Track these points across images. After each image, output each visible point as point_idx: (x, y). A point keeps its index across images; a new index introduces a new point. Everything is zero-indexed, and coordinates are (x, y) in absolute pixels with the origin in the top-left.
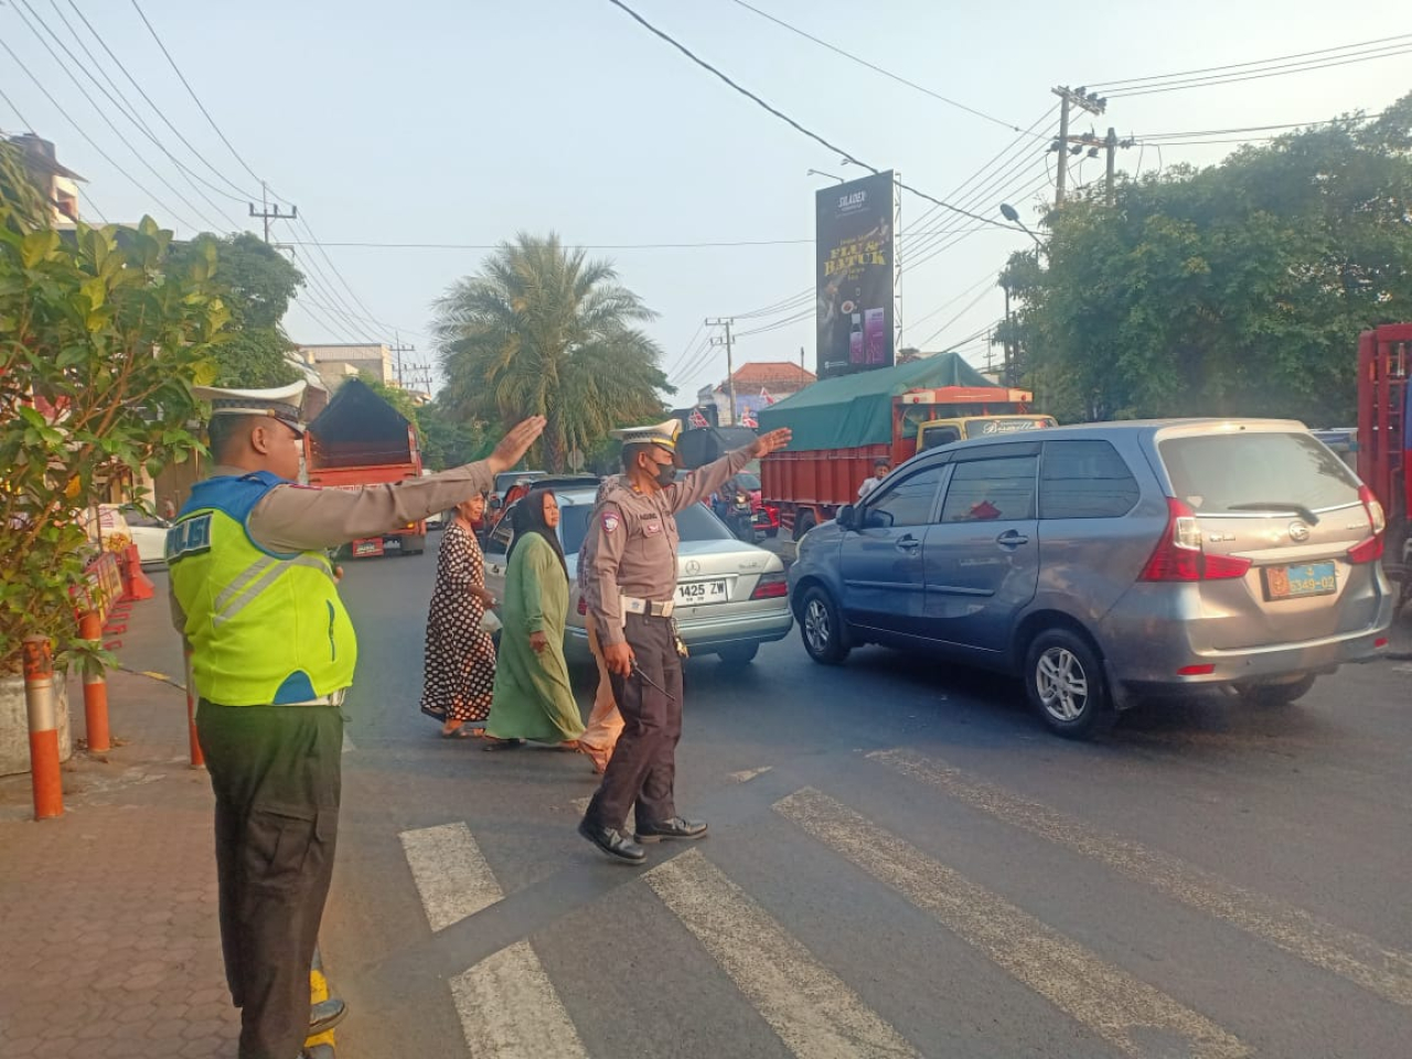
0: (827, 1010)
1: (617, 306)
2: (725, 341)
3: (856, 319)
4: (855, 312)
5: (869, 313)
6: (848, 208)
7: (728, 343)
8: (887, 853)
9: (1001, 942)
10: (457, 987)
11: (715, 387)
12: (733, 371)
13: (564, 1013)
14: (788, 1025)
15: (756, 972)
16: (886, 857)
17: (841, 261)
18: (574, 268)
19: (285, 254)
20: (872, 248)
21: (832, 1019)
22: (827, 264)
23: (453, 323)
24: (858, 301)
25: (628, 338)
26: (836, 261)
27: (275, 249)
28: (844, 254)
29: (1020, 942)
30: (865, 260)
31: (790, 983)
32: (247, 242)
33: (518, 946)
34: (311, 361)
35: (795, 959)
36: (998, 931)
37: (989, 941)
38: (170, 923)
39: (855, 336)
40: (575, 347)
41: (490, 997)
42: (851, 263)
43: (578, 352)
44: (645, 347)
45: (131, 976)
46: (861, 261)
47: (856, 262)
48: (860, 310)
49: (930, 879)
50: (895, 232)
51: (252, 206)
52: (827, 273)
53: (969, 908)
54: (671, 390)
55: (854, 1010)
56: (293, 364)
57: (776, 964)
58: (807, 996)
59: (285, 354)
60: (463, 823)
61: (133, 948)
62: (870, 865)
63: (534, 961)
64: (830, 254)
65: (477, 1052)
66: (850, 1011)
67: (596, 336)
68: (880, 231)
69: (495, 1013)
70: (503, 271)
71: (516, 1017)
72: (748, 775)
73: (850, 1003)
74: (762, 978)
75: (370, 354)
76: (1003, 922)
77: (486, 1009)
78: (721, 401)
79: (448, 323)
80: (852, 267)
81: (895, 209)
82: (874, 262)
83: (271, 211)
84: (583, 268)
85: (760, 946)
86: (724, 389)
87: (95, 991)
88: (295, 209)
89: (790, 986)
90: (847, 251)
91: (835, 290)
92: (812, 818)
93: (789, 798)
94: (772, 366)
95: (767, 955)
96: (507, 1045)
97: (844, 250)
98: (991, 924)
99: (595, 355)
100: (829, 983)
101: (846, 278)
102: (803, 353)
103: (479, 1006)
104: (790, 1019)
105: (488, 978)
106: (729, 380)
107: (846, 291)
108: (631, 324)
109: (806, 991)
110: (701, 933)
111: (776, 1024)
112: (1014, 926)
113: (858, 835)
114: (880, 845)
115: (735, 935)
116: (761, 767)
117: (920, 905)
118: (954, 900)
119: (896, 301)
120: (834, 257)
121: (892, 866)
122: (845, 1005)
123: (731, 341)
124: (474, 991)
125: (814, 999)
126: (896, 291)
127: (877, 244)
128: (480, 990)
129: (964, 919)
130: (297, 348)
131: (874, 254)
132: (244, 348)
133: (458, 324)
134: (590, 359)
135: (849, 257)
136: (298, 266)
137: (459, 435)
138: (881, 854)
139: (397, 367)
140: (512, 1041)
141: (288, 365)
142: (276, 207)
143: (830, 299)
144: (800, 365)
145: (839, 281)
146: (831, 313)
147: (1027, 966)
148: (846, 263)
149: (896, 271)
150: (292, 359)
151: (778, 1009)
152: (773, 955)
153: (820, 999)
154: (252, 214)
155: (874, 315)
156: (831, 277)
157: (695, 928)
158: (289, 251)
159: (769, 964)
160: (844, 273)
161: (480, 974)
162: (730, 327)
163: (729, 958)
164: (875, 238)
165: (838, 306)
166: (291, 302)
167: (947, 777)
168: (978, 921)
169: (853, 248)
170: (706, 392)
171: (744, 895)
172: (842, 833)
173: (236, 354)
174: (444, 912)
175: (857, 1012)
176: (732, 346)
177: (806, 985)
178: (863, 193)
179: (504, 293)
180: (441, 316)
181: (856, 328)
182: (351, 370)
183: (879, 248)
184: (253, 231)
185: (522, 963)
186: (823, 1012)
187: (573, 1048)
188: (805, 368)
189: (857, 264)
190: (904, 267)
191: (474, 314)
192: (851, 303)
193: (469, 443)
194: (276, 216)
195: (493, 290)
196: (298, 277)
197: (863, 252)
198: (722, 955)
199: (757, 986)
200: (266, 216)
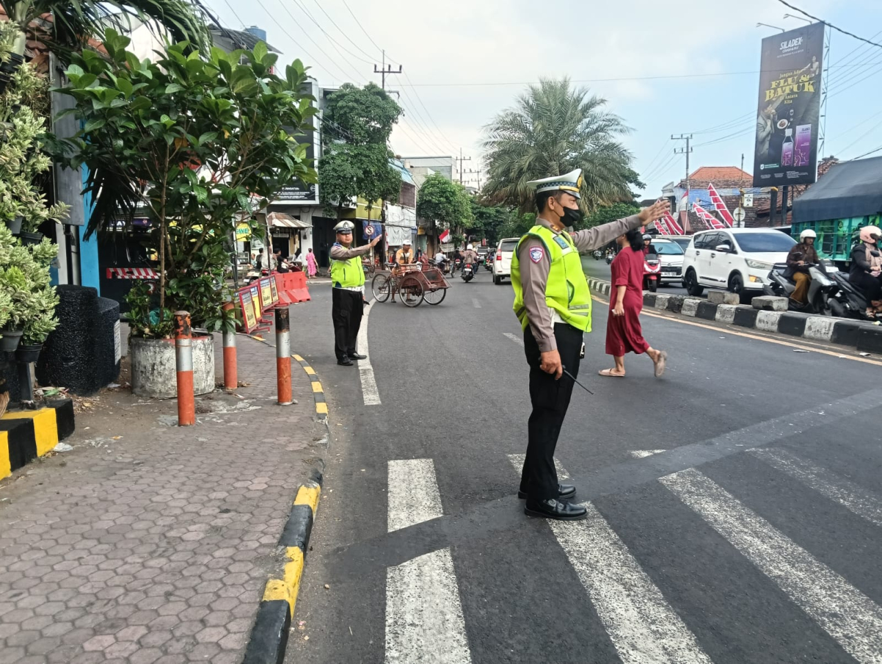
0: (666, 646)
1: (605, 126)
2: (685, 150)
3: (788, 133)
4: (788, 127)
5: (799, 128)
6: (789, 50)
7: (687, 152)
8: (747, 528)
9: (835, 615)
10: (392, 574)
11: (675, 185)
12: (691, 172)
13: (460, 608)
14: (631, 652)
15: (615, 605)
16: (746, 530)
17: (779, 90)
18: (578, 100)
19: (393, 97)
20: (805, 79)
21: (668, 654)
22: (768, 92)
23: (493, 140)
24: (792, 120)
25: (612, 147)
26: (775, 89)
27: (387, 94)
28: (782, 84)
29: (852, 618)
30: (798, 88)
31: (641, 618)
32: (371, 88)
33: (441, 552)
34: (407, 166)
35: (650, 600)
36: (834, 605)
37: (824, 613)
38: (224, 500)
39: (787, 146)
40: (574, 154)
41: (411, 586)
42: (788, 91)
43: (576, 158)
44: (623, 154)
45: (189, 531)
46: (795, 90)
47: (792, 90)
48: (792, 126)
49: (780, 554)
50: (824, 66)
51: (376, 66)
52: (767, 99)
53: (810, 582)
54: (640, 185)
55: (690, 650)
56: (394, 167)
57: (632, 600)
58: (654, 632)
59: (390, 160)
60: (431, 460)
61: (197, 513)
62: (729, 535)
63: (450, 565)
64: (771, 85)
65: (390, 626)
66: (687, 652)
67: (589, 146)
68: (811, 67)
69: (411, 599)
70: (527, 103)
71: (425, 605)
72: (645, 454)
73: (688, 644)
74: (618, 611)
75: (445, 163)
76: (839, 599)
77: (406, 595)
78: (678, 193)
79: (489, 140)
80: (788, 94)
81: (825, 50)
82: (806, 90)
83: (386, 69)
84: (585, 101)
85: (623, 584)
86: (682, 186)
87: (166, 537)
88: (401, 67)
89: (641, 621)
90: (785, 82)
91: (774, 111)
92: (689, 492)
93: (674, 476)
94: (720, 170)
95: (627, 593)
96: (412, 625)
97: (782, 81)
98: (828, 598)
99: (586, 160)
100: (674, 624)
101: (783, 101)
102: (743, 158)
103: (402, 591)
104: (634, 648)
105: (415, 572)
106: (687, 180)
107: (782, 113)
108: (616, 138)
109: (653, 627)
110: (578, 567)
111: (621, 650)
112: (849, 603)
113: (725, 510)
114: (743, 520)
115: (605, 572)
116: (657, 449)
117: (766, 573)
118: (799, 573)
119: (821, 120)
120: (774, 86)
121: (749, 538)
122: (683, 645)
123: (690, 150)
124: (402, 579)
125: (658, 635)
126: (822, 112)
127: (808, 77)
128: (405, 580)
129: (804, 590)
130: (398, 158)
131: (806, 84)
132: (366, 156)
133: (496, 140)
134: (583, 162)
135: (785, 88)
136: (400, 104)
137: (495, 216)
138: (741, 528)
139: (459, 171)
140: (417, 623)
141: (391, 168)
142: (390, 66)
143: (769, 117)
144: (740, 168)
145: (777, 104)
146: (768, 128)
147: (855, 640)
148: (783, 92)
149: (822, 97)
150: (393, 164)
151: (626, 637)
152: (632, 593)
153: (663, 636)
154: (375, 72)
155: (803, 130)
156: (770, 102)
157: (575, 562)
158: (396, 94)
159: (628, 600)
160: (781, 99)
161: (410, 567)
162: (690, 140)
163: (596, 589)
164: (808, 72)
165: (775, 123)
166: (394, 126)
167: (812, 473)
168: (817, 594)
169: (790, 80)
170: (669, 187)
171: (620, 543)
172: (712, 506)
173: (361, 160)
174: (399, 519)
175: (692, 652)
176: (690, 154)
177: (653, 622)
178: (800, 39)
179: (527, 118)
180: (486, 135)
181: (788, 140)
182: (431, 173)
183: (810, 79)
184: (375, 82)
185: (441, 564)
186: (664, 647)
187: (459, 637)
188: (744, 170)
189: (792, 92)
190: (829, 94)
191: (507, 133)
192: (785, 121)
193: (502, 222)
194: (389, 72)
195: (519, 116)
196: (398, 111)
197: (798, 83)
198: (591, 586)
199: (613, 615)
200: (383, 72)
